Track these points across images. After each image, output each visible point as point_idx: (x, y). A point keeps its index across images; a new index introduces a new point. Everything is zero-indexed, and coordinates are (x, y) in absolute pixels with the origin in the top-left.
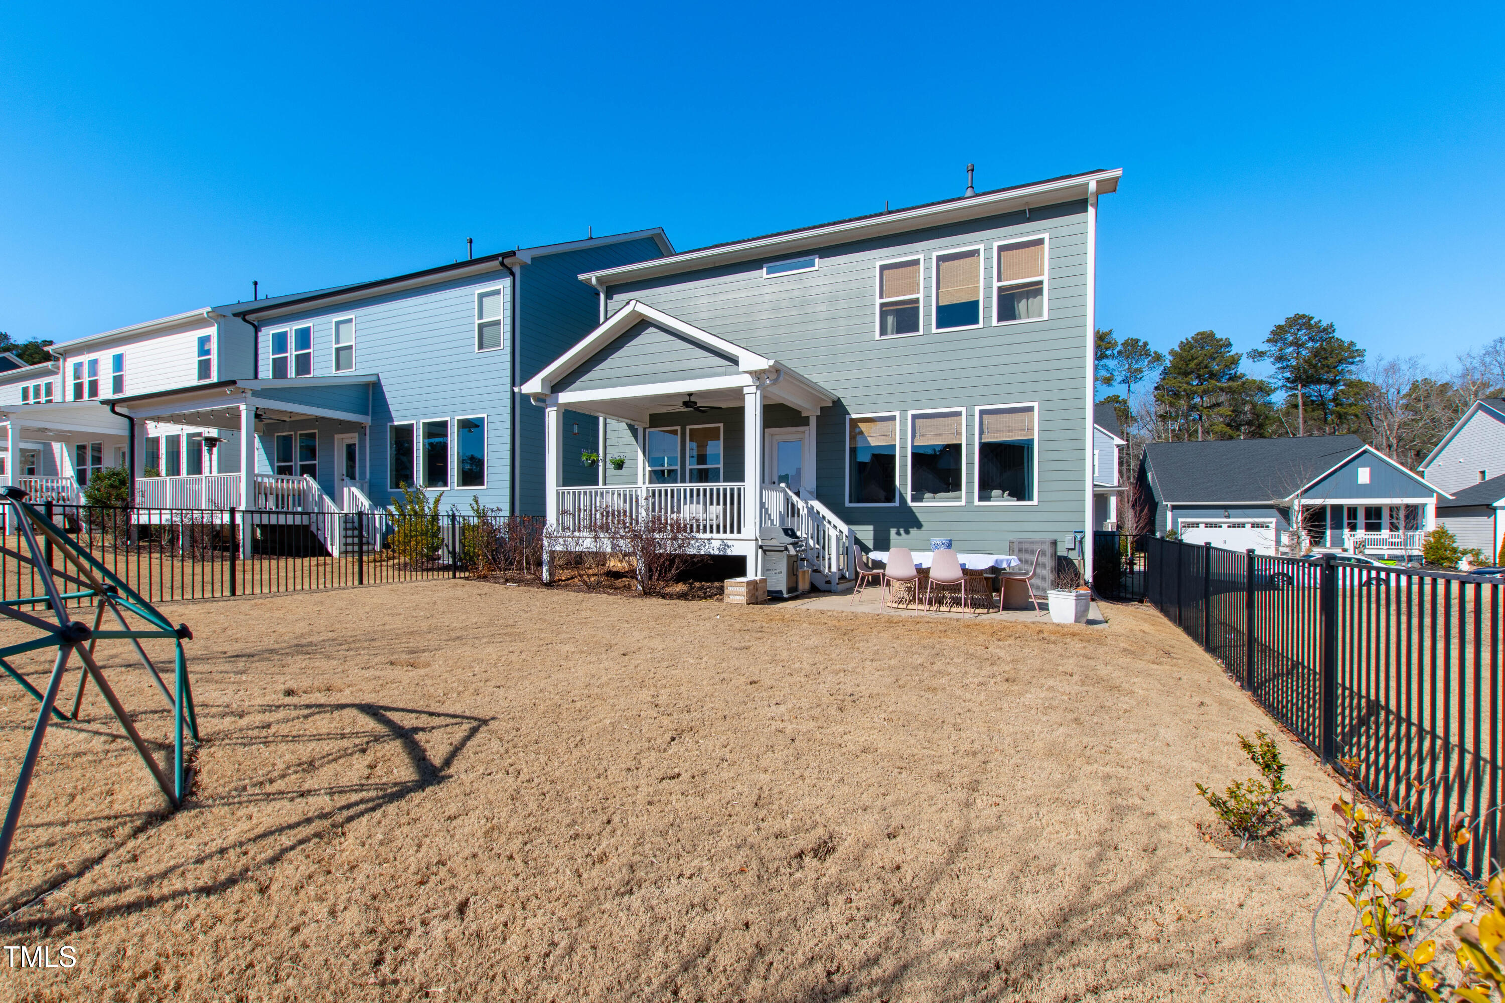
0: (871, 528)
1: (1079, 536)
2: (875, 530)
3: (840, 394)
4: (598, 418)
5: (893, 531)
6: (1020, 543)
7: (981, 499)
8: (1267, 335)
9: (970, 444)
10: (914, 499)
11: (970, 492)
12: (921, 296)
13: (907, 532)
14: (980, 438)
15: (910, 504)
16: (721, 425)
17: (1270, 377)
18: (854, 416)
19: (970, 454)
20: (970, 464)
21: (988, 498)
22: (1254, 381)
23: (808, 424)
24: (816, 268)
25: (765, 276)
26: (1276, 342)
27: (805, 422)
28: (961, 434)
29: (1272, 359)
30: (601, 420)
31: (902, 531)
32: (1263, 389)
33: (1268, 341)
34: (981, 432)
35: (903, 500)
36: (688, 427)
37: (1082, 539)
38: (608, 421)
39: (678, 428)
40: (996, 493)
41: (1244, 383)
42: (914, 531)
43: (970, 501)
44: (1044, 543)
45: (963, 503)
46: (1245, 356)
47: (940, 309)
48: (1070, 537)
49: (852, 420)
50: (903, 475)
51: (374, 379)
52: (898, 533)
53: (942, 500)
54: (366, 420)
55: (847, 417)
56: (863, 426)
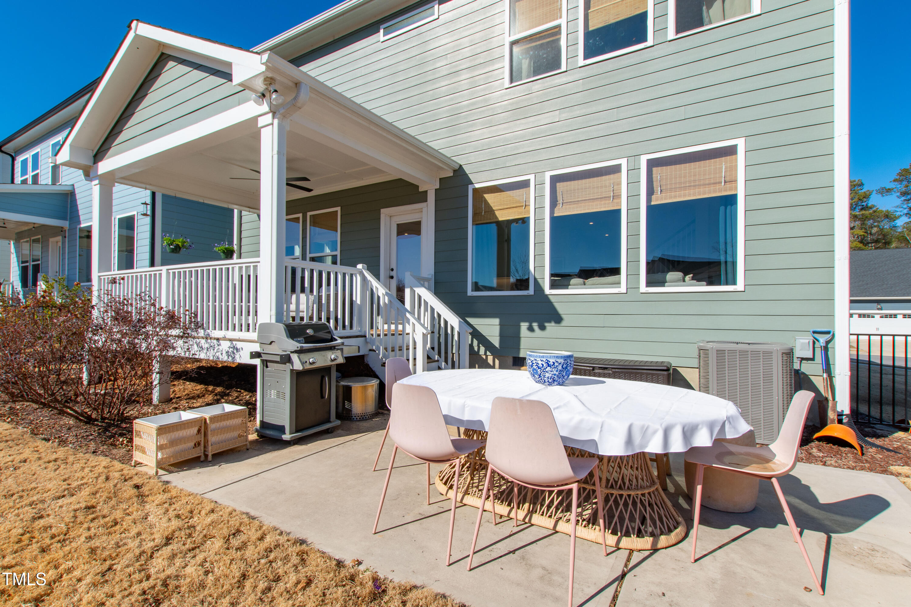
0: (496, 321)
1: (822, 339)
2: (501, 325)
3: (461, 161)
4: (232, 211)
5: (524, 326)
6: (720, 353)
7: (649, 284)
8: (894, 176)
9: (633, 209)
10: (553, 285)
11: (633, 275)
12: (562, 21)
13: (542, 328)
14: (649, 200)
15: (547, 290)
16: (338, 209)
17: (897, 207)
18: (477, 186)
19: (633, 222)
20: (634, 235)
21: (662, 283)
22: (882, 211)
23: (425, 200)
24: (436, 16)
25: (382, 39)
26: (901, 181)
27: (422, 197)
28: (619, 196)
29: (898, 194)
30: (236, 211)
31: (535, 325)
32: (889, 216)
33: (895, 181)
34: (650, 192)
35: (539, 288)
36: (309, 214)
37: (828, 342)
38: (244, 213)
39: (300, 215)
40: (671, 276)
41: (874, 212)
42: (551, 327)
43: (633, 287)
44: (768, 354)
45: (623, 289)
46: (875, 192)
47: (588, 35)
48: (807, 339)
49: (475, 190)
50: (539, 255)
51: (70, 188)
52: (531, 329)
53: (594, 286)
54: (65, 224)
55: (470, 188)
56: (488, 197)
